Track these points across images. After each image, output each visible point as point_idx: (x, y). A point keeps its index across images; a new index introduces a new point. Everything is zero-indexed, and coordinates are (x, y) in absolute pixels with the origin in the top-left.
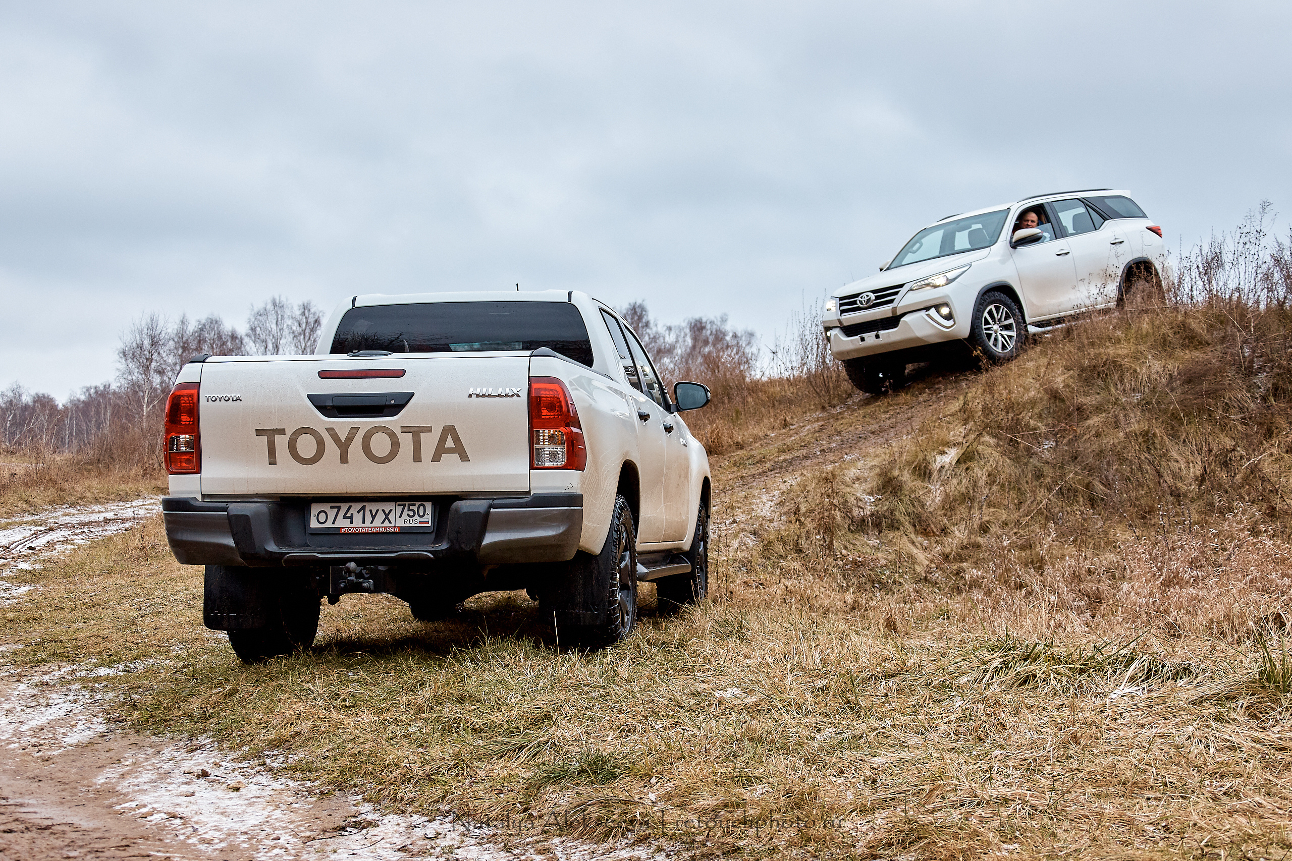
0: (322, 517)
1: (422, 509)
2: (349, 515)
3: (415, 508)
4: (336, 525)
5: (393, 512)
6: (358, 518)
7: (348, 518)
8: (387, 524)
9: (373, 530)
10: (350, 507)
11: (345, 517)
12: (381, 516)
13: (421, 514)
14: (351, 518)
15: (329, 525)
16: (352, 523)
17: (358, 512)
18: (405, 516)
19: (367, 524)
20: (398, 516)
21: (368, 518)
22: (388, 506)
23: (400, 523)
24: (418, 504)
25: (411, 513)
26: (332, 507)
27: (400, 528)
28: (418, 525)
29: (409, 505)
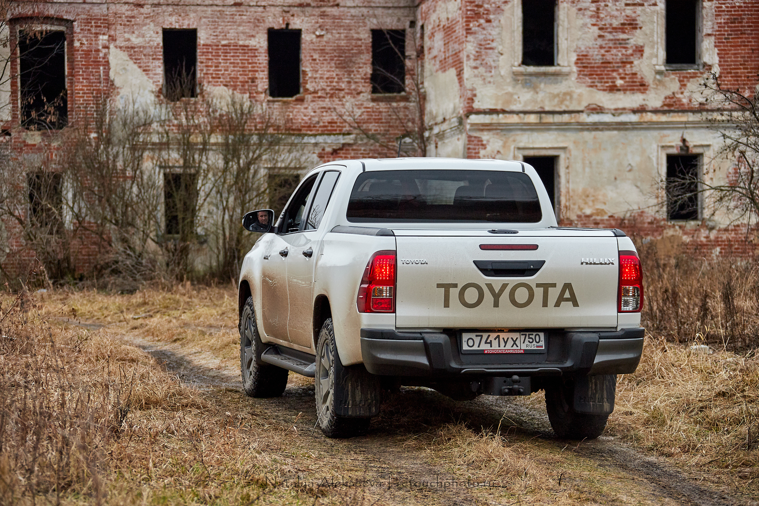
0: (471, 343)
1: (537, 337)
2: (489, 341)
3: (533, 337)
4: (481, 348)
5: (519, 340)
6: (495, 343)
7: (488, 343)
8: (515, 347)
9: (506, 351)
10: (489, 336)
11: (486, 343)
12: (510, 342)
13: (538, 341)
14: (491, 343)
15: (475, 348)
16: (491, 346)
17: (495, 339)
18: (527, 342)
19: (502, 347)
20: (522, 342)
21: (502, 343)
22: (515, 335)
23: (524, 347)
24: (534, 334)
25: (531, 340)
26: (477, 336)
27: (524, 350)
28: (536, 348)
29: (529, 335)
